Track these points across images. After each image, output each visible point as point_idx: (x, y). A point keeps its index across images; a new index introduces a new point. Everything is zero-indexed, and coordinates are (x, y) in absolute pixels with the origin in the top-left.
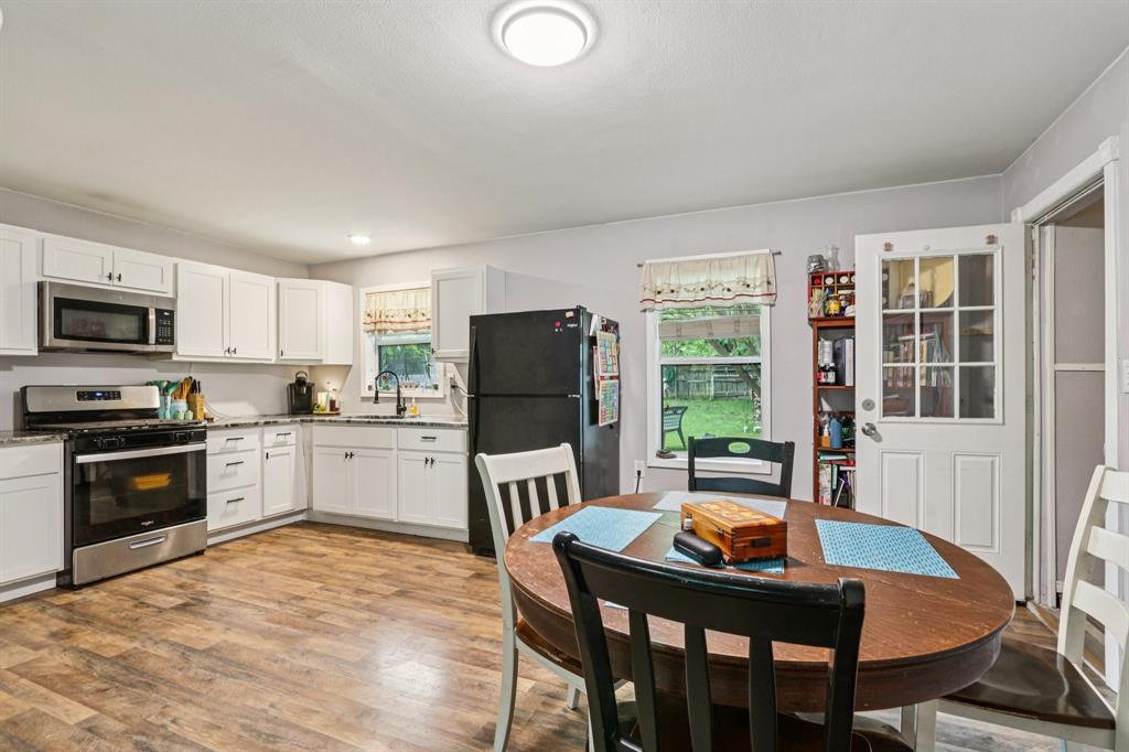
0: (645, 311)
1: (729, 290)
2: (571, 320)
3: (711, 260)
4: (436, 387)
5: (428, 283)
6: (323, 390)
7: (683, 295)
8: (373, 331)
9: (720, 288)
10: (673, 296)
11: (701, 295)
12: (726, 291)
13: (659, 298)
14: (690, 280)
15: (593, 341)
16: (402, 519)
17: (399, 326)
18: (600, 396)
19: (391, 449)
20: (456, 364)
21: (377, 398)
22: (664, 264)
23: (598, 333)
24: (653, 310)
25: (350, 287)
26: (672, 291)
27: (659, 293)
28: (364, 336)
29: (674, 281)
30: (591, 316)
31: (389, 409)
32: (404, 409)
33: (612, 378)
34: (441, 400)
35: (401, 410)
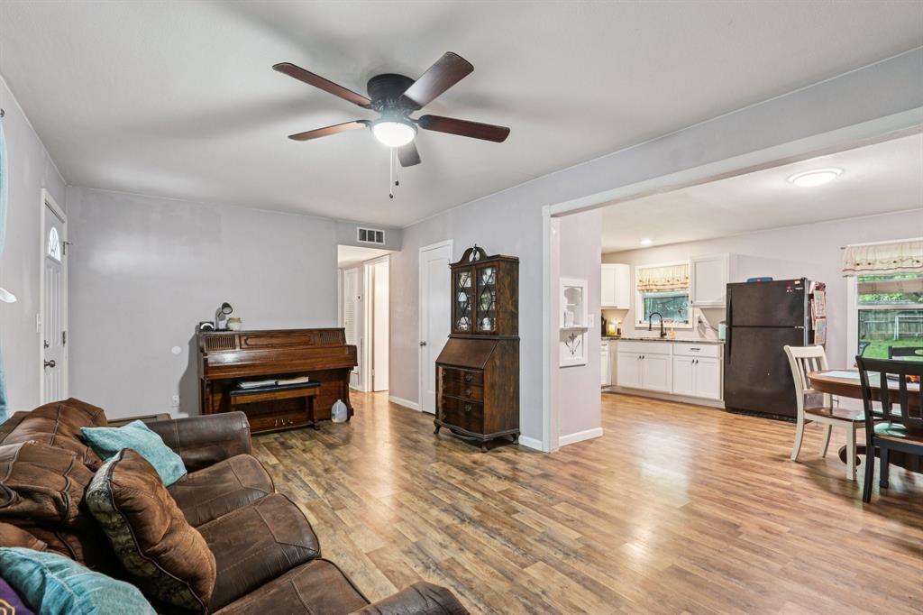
0: (846, 276)
1: (918, 262)
2: (798, 285)
3: (903, 243)
4: (687, 322)
5: (688, 262)
6: (612, 323)
7: (878, 266)
8: (643, 291)
9: (911, 261)
10: (870, 267)
11: (894, 266)
12: (915, 263)
13: (858, 268)
14: (885, 256)
15: (811, 296)
16: (675, 392)
17: (662, 287)
18: (815, 328)
19: (668, 355)
20: (702, 309)
21: (650, 328)
22: (862, 247)
23: (815, 292)
24: (852, 276)
25: (627, 266)
26: (869, 264)
27: (858, 264)
28: (637, 292)
29: (871, 258)
30: (810, 282)
31: (656, 334)
32: (665, 334)
33: (822, 317)
34: (691, 330)
35: (663, 335)
